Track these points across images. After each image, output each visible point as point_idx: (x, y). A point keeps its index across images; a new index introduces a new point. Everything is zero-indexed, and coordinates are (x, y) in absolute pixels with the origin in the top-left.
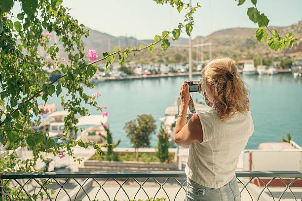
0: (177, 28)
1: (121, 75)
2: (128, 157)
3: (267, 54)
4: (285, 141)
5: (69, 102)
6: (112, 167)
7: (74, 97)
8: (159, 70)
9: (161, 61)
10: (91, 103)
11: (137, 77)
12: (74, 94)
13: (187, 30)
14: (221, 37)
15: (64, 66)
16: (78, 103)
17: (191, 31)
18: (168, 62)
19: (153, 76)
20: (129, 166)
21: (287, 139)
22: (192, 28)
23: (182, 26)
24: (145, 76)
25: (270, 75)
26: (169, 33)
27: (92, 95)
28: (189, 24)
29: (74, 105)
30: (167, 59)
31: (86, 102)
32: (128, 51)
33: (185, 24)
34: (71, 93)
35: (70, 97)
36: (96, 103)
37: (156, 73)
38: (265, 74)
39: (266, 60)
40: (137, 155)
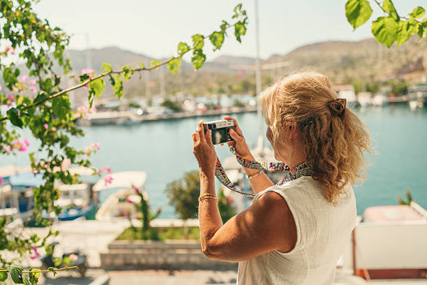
0: (220, 30)
1: (165, 113)
2: (173, 234)
3: (372, 77)
4: (403, 203)
5: (42, 163)
6: (149, 249)
7: (51, 153)
8: (219, 104)
9: (221, 91)
10: (81, 163)
11: (187, 115)
12: (51, 148)
13: (237, 31)
14: (306, 55)
15: (29, 101)
16: (59, 164)
17: (244, 34)
18: (232, 92)
19: (211, 112)
20: (173, 247)
21: (406, 200)
22: (246, 29)
23: (227, 26)
24: (199, 113)
25: (377, 106)
26: (203, 37)
27: (86, 149)
28: (239, 23)
29: (52, 166)
30: (230, 87)
31: (72, 162)
32: (127, 71)
33: (232, 22)
34: (46, 147)
35: (44, 154)
36: (88, 162)
37: (215, 108)
38: (369, 106)
39: (371, 85)
40: (186, 231)
